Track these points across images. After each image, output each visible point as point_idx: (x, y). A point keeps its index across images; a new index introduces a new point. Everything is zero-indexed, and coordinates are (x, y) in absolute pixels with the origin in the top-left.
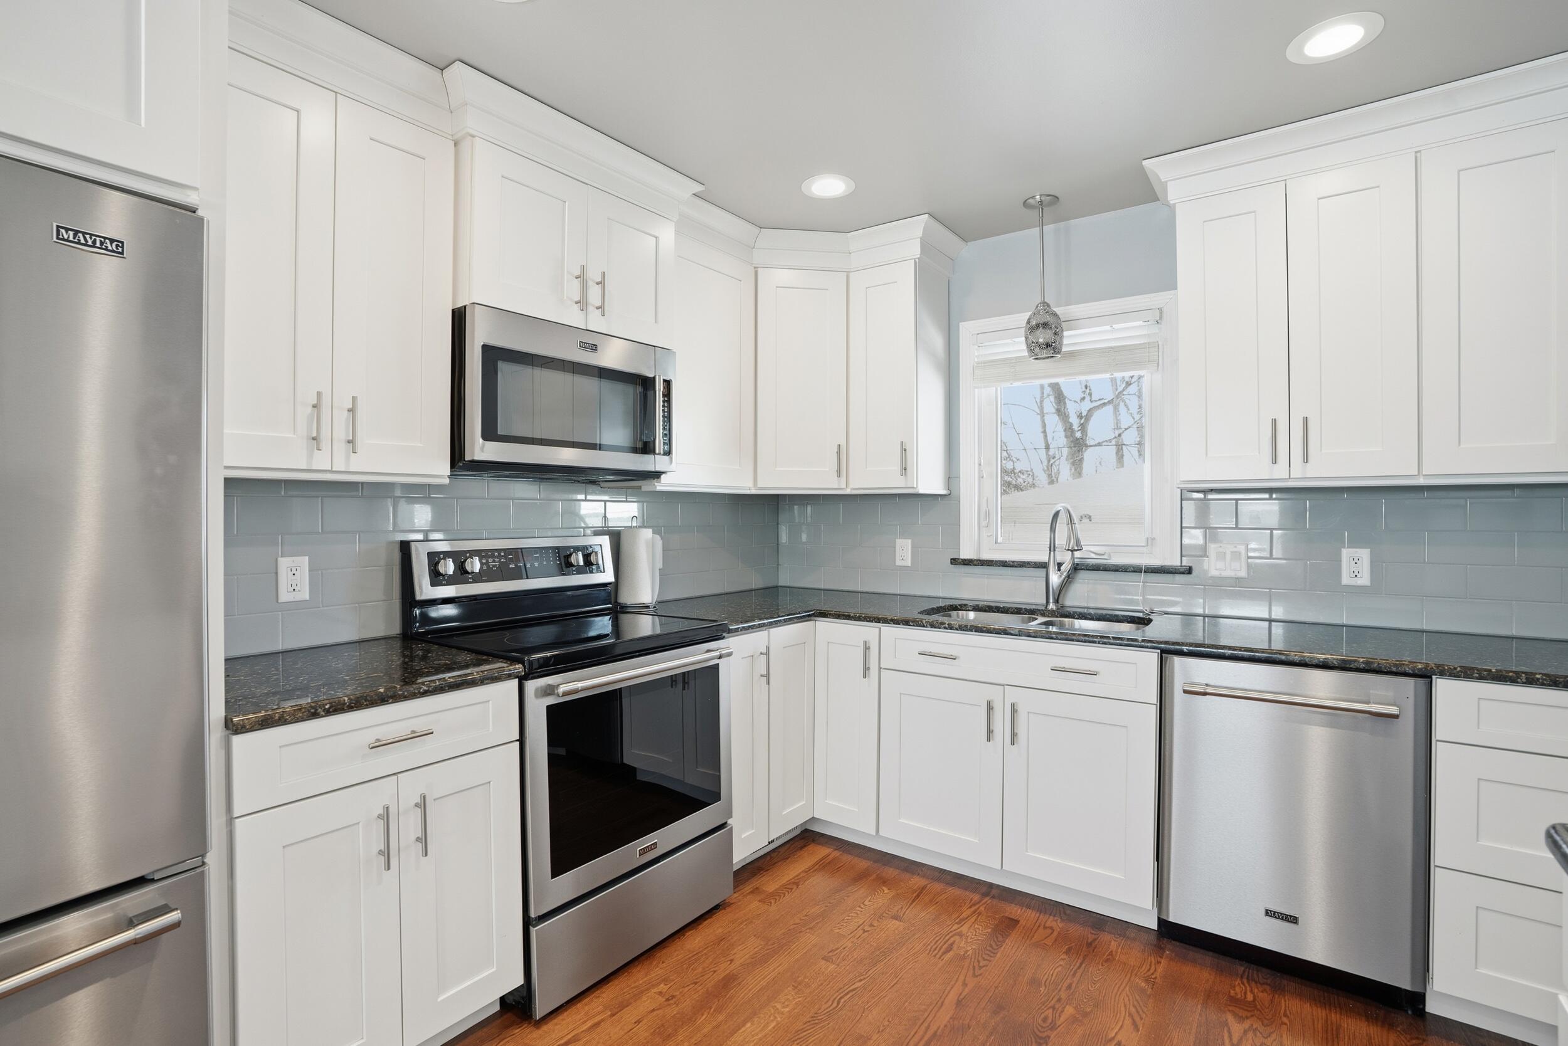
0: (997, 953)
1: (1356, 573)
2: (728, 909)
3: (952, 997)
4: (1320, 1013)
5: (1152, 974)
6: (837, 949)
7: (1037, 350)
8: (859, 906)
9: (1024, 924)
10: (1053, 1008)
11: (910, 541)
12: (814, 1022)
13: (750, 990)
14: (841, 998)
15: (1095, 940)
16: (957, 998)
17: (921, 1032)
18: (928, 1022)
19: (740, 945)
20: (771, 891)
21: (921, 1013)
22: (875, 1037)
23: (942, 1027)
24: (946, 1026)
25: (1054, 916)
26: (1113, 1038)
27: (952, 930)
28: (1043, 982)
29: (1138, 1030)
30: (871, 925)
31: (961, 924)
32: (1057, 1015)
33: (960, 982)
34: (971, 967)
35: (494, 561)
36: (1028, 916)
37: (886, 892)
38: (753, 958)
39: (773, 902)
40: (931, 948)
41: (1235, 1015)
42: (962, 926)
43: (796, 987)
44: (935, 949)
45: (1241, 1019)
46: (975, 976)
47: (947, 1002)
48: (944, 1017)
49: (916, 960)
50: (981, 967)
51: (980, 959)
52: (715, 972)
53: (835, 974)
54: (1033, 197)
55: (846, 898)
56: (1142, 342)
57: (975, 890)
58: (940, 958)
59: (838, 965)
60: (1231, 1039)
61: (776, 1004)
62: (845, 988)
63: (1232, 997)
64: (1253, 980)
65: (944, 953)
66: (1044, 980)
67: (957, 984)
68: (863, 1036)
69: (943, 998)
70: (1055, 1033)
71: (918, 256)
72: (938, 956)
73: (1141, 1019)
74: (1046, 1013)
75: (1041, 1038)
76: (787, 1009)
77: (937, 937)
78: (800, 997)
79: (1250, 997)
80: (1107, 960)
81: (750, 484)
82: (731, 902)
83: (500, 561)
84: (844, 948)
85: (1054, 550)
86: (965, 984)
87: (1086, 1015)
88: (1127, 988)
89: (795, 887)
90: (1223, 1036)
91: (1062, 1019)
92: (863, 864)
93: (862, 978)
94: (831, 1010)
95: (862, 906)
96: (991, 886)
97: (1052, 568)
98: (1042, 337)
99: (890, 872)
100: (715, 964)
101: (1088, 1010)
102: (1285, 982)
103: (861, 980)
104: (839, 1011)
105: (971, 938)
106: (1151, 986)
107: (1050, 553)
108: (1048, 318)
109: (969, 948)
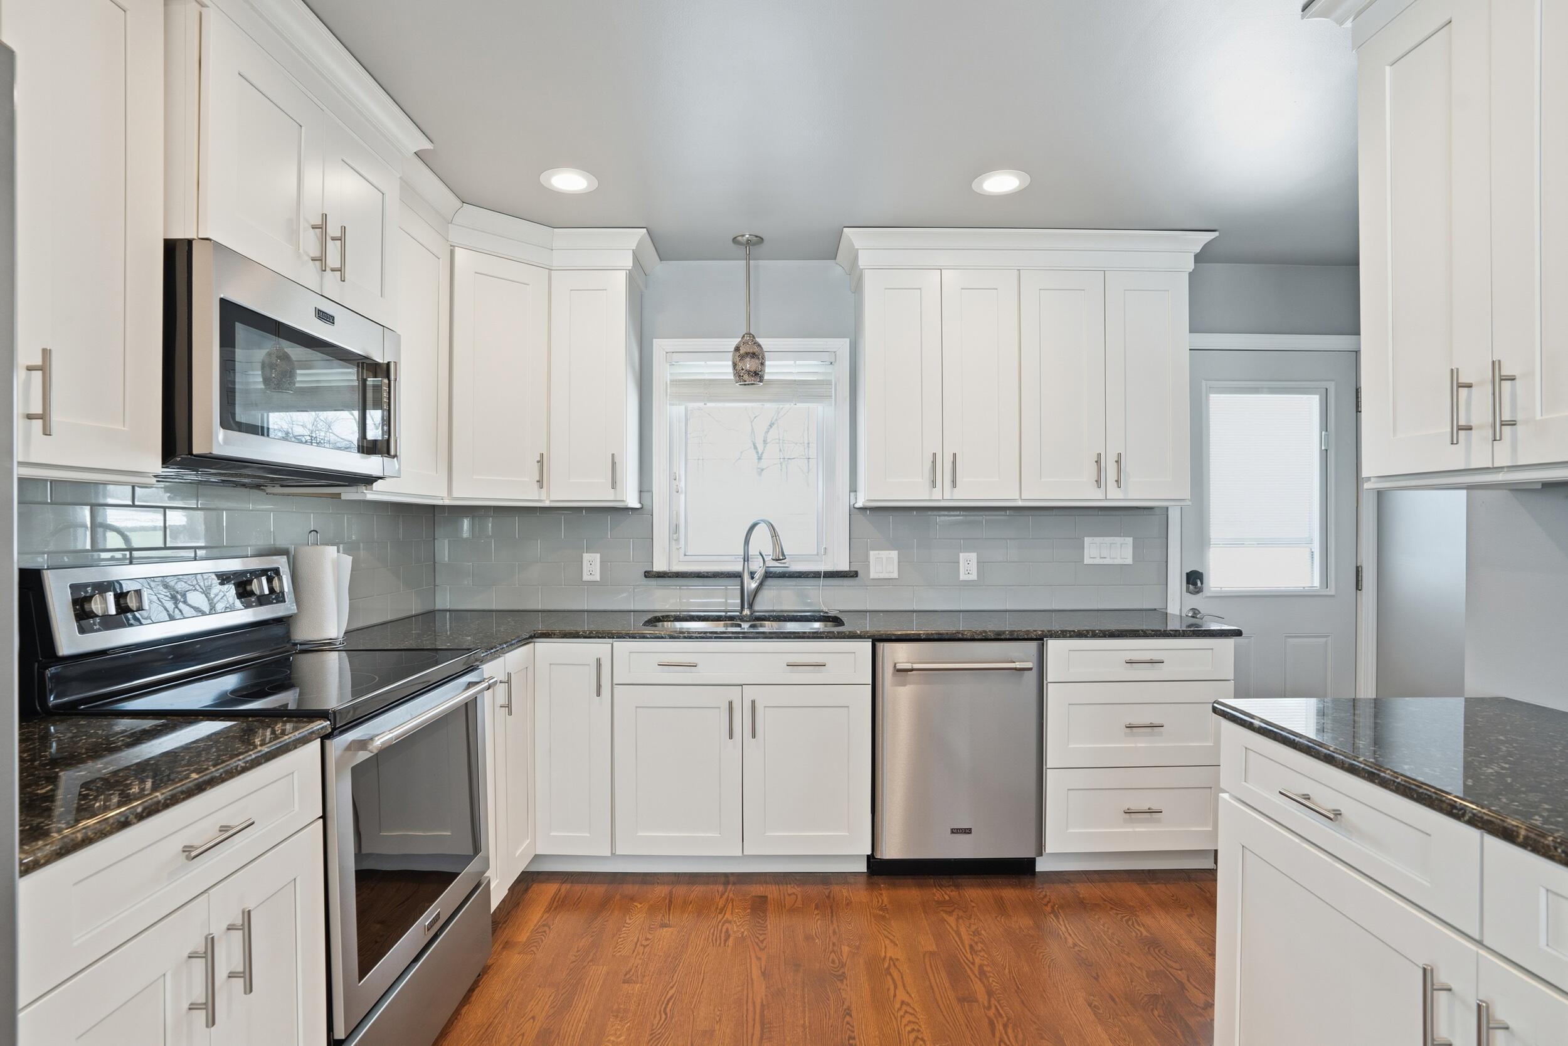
0: (767, 925)
1: (969, 571)
2: (491, 972)
3: (756, 973)
4: (988, 892)
5: (882, 904)
6: (631, 970)
7: (746, 377)
8: (624, 927)
9: (772, 897)
10: (833, 951)
11: (598, 555)
12: (656, 1038)
13: (574, 1036)
14: (665, 1008)
15: (830, 892)
16: (760, 972)
17: (751, 1008)
18: (751, 998)
19: (531, 1000)
20: (524, 941)
21: (740, 993)
22: (717, 1027)
23: (764, 997)
24: (766, 995)
25: (790, 884)
26: (885, 957)
27: (718, 920)
28: (815, 936)
29: (897, 945)
30: (647, 939)
31: (724, 913)
32: (840, 956)
33: (754, 959)
34: (754, 943)
36: (772, 891)
37: (639, 907)
38: (554, 1007)
39: (534, 949)
40: (712, 940)
41: (946, 912)
42: (725, 914)
43: (617, 1017)
44: (716, 940)
45: (950, 913)
46: (762, 949)
47: (754, 977)
48: (760, 990)
49: (707, 954)
50: (762, 942)
51: (757, 935)
52: (523, 1035)
53: (645, 992)
54: (743, 236)
55: (605, 923)
56: (815, 379)
57: (716, 883)
58: (725, 946)
59: (642, 983)
60: (952, 929)
61: (609, 1038)
62: (663, 999)
63: (937, 901)
64: (942, 885)
65: (726, 941)
66: (814, 934)
67: (753, 961)
68: (706, 1031)
69: (749, 975)
70: (846, 968)
71: (630, 268)
72: (722, 944)
73: (894, 936)
74: (831, 956)
75: (840, 976)
76: (623, 1038)
77: (710, 929)
78: (627, 1023)
79: (947, 898)
80: (847, 904)
81: (445, 494)
82: (489, 964)
84: (637, 967)
85: (748, 561)
86: (759, 959)
87: (858, 948)
88: (873, 920)
89: (546, 929)
90: (947, 928)
91: (845, 957)
92: (600, 890)
93: (671, 985)
94: (664, 1021)
95: (627, 925)
96: (726, 875)
97: (746, 577)
98: (749, 364)
99: (629, 889)
100: (517, 1027)
101: (858, 944)
102: (960, 880)
103: (672, 988)
104: (671, 1020)
105: (739, 922)
106: (886, 912)
107: (744, 563)
108: (756, 349)
109: (742, 930)
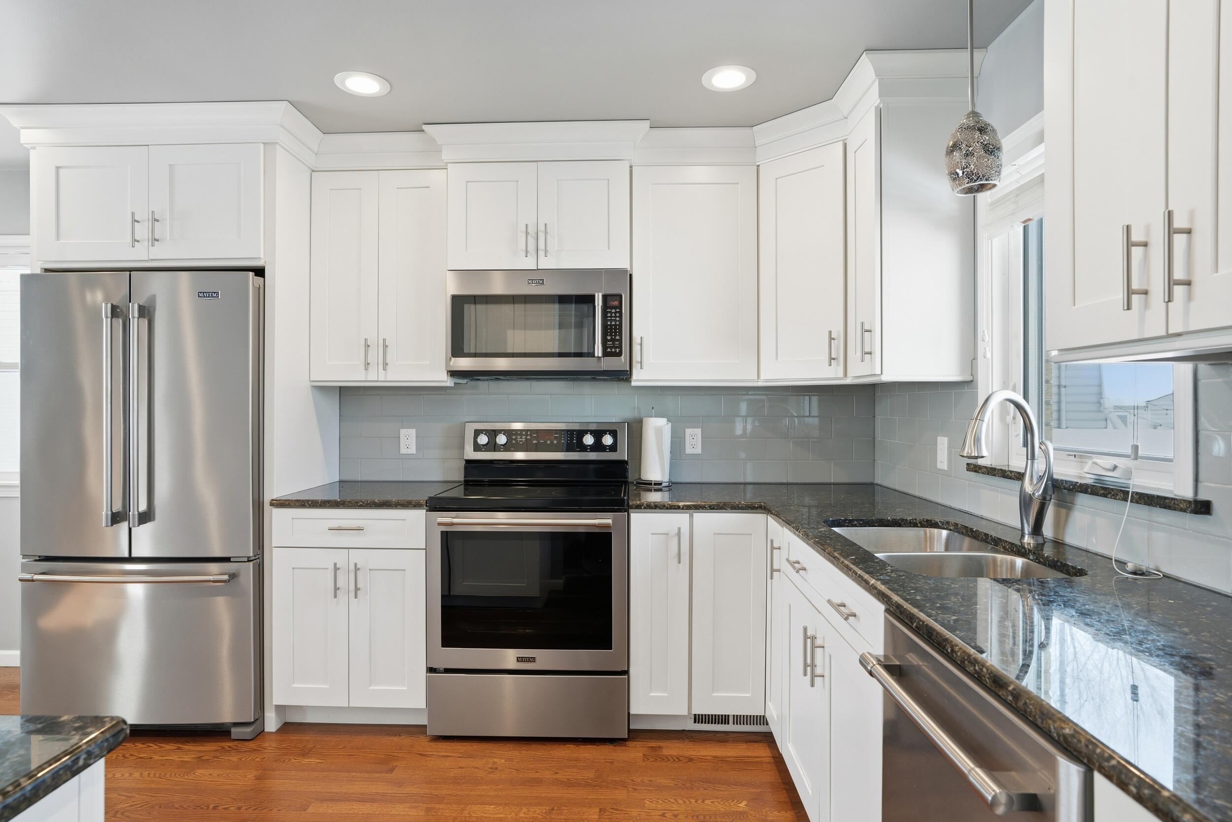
11: (946, 440)
35: (521, 438)
71: (878, 101)
83: (526, 438)
